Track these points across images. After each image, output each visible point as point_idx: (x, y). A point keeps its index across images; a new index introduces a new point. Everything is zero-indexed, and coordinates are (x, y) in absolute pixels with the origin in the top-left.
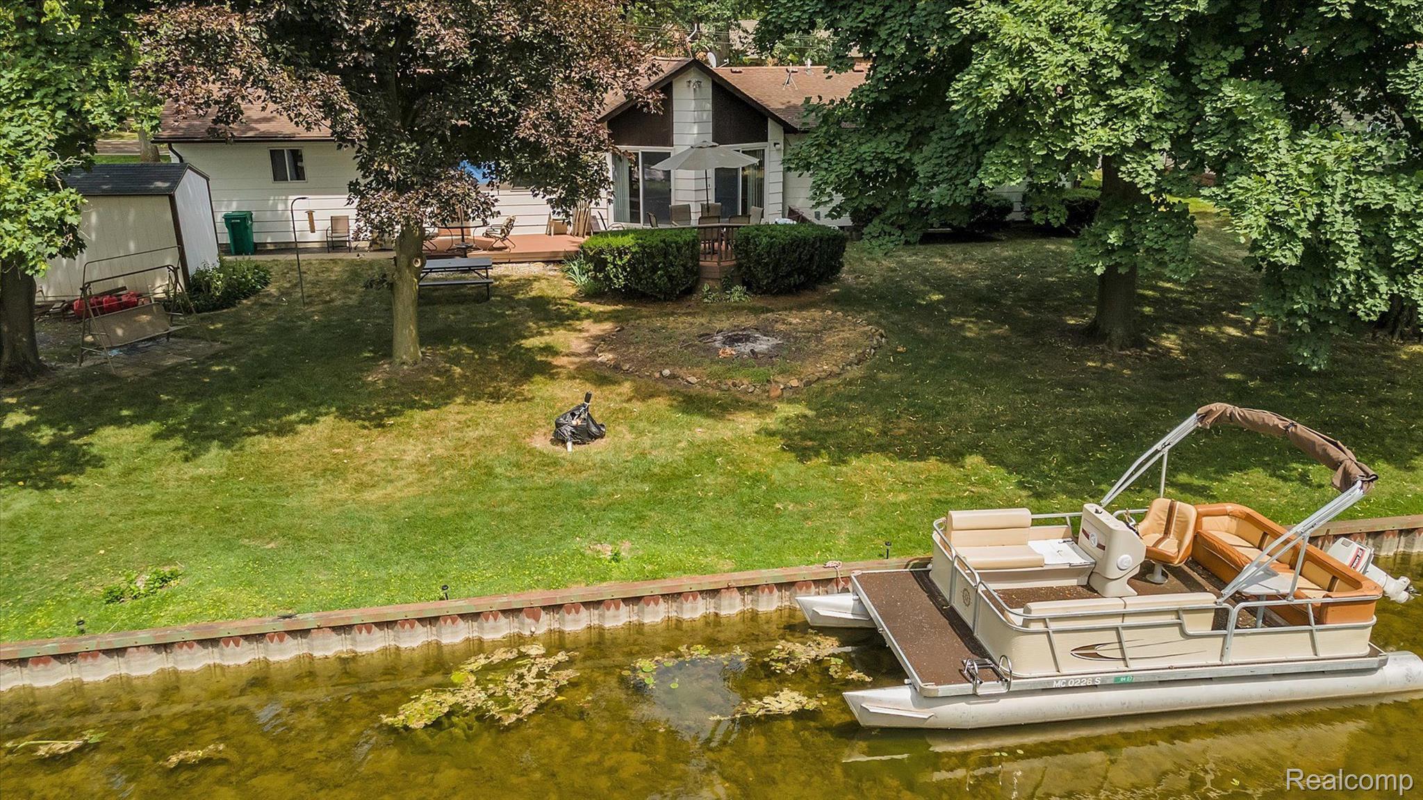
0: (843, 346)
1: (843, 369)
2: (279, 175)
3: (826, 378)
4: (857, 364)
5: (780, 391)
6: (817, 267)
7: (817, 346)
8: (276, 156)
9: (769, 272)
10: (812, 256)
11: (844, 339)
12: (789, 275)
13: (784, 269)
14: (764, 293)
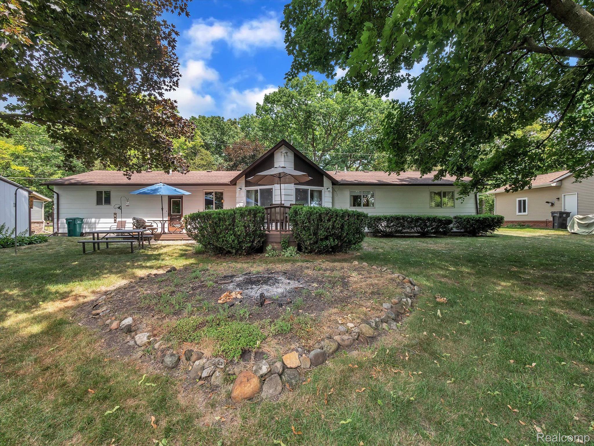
0: (372, 293)
1: (376, 328)
2: (99, 202)
3: (350, 347)
4: (396, 320)
5: (255, 381)
6: (347, 234)
7: (342, 292)
8: (99, 194)
9: (311, 235)
10: (342, 225)
11: (372, 285)
12: (327, 238)
13: (322, 233)
14: (310, 252)
